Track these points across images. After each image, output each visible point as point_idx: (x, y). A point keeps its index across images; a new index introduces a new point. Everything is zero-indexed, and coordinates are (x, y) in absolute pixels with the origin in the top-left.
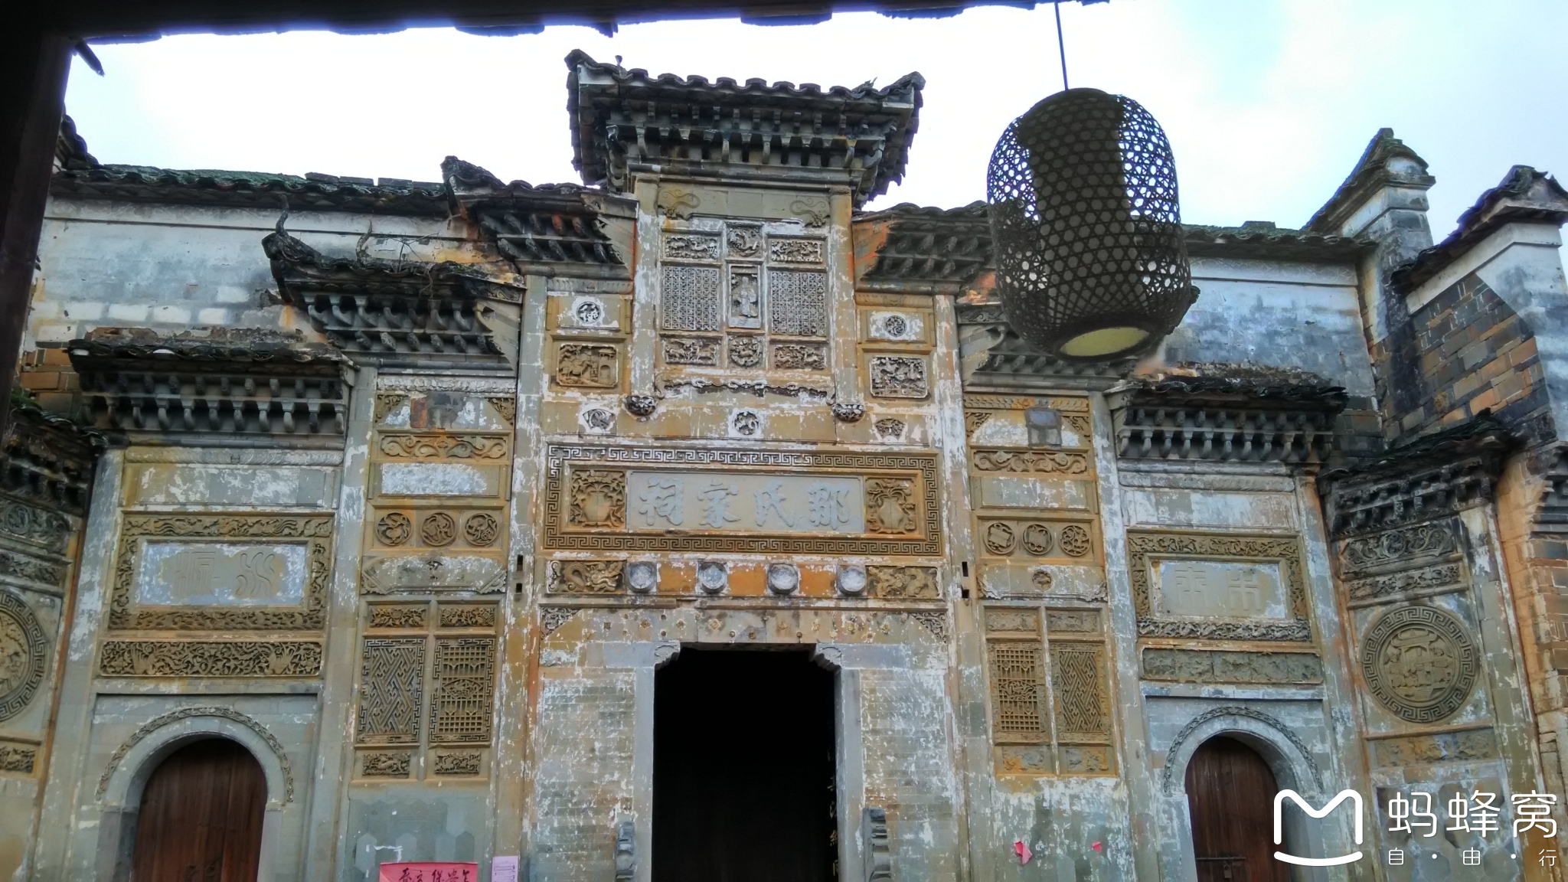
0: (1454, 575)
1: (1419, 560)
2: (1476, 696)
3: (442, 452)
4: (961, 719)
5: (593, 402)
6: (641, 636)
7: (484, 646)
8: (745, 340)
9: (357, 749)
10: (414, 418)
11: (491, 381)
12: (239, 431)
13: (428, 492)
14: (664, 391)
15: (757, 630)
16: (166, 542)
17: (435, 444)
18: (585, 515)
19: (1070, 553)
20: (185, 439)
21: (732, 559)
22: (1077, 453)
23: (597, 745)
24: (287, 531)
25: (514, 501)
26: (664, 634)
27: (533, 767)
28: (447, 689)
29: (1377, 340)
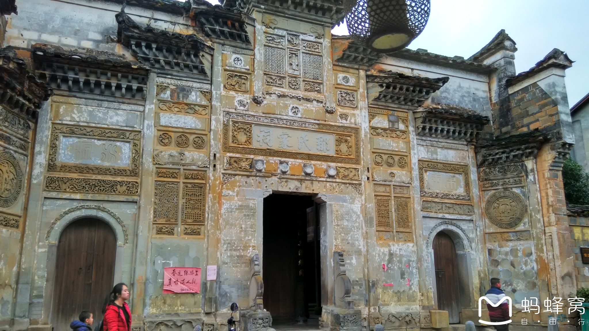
0: (520, 181)
1: (509, 176)
2: (525, 221)
3: (183, 110)
4: (366, 222)
5: (240, 97)
6: (258, 187)
7: (202, 187)
8: (294, 79)
9: (153, 224)
10: (172, 96)
11: (201, 84)
12: (102, 94)
13: (179, 126)
14: (266, 95)
15: (299, 187)
16: (71, 137)
17: (180, 107)
18: (237, 140)
19: (400, 167)
20: (78, 95)
21: (291, 161)
22: (403, 132)
23: (243, 226)
24: (122, 137)
25: (212, 133)
26: (266, 187)
27: (220, 234)
28: (188, 202)
29: (494, 102)
